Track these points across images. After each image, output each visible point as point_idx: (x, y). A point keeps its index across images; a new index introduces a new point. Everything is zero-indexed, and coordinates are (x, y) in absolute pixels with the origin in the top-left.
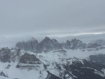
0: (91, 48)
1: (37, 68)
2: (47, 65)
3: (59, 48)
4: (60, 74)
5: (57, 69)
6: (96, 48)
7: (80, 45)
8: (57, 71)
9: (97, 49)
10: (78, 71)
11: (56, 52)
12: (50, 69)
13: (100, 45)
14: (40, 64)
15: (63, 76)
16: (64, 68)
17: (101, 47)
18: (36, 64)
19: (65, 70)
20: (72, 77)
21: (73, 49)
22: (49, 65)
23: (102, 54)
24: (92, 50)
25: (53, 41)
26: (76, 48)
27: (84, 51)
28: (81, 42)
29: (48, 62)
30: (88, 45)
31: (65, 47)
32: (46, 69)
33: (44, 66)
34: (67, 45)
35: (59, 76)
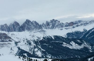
0: (68, 26)
1: (9, 45)
2: (18, 42)
3: (39, 29)
4: (30, 49)
5: (28, 44)
6: (72, 26)
7: (58, 24)
8: (27, 46)
9: (74, 27)
10: (47, 45)
11: (36, 32)
12: (21, 45)
13: (75, 23)
14: (11, 41)
15: (32, 51)
16: (34, 43)
17: (77, 25)
18: (7, 41)
19: (35, 45)
20: (41, 51)
21: (52, 29)
22: (20, 42)
23: (78, 31)
24: (69, 28)
25: (33, 22)
26: (55, 27)
27: (62, 29)
28: (59, 22)
29: (19, 39)
30: (65, 24)
31: (45, 27)
32: (17, 45)
33: (15, 43)
34: (46, 26)
35: (29, 51)
